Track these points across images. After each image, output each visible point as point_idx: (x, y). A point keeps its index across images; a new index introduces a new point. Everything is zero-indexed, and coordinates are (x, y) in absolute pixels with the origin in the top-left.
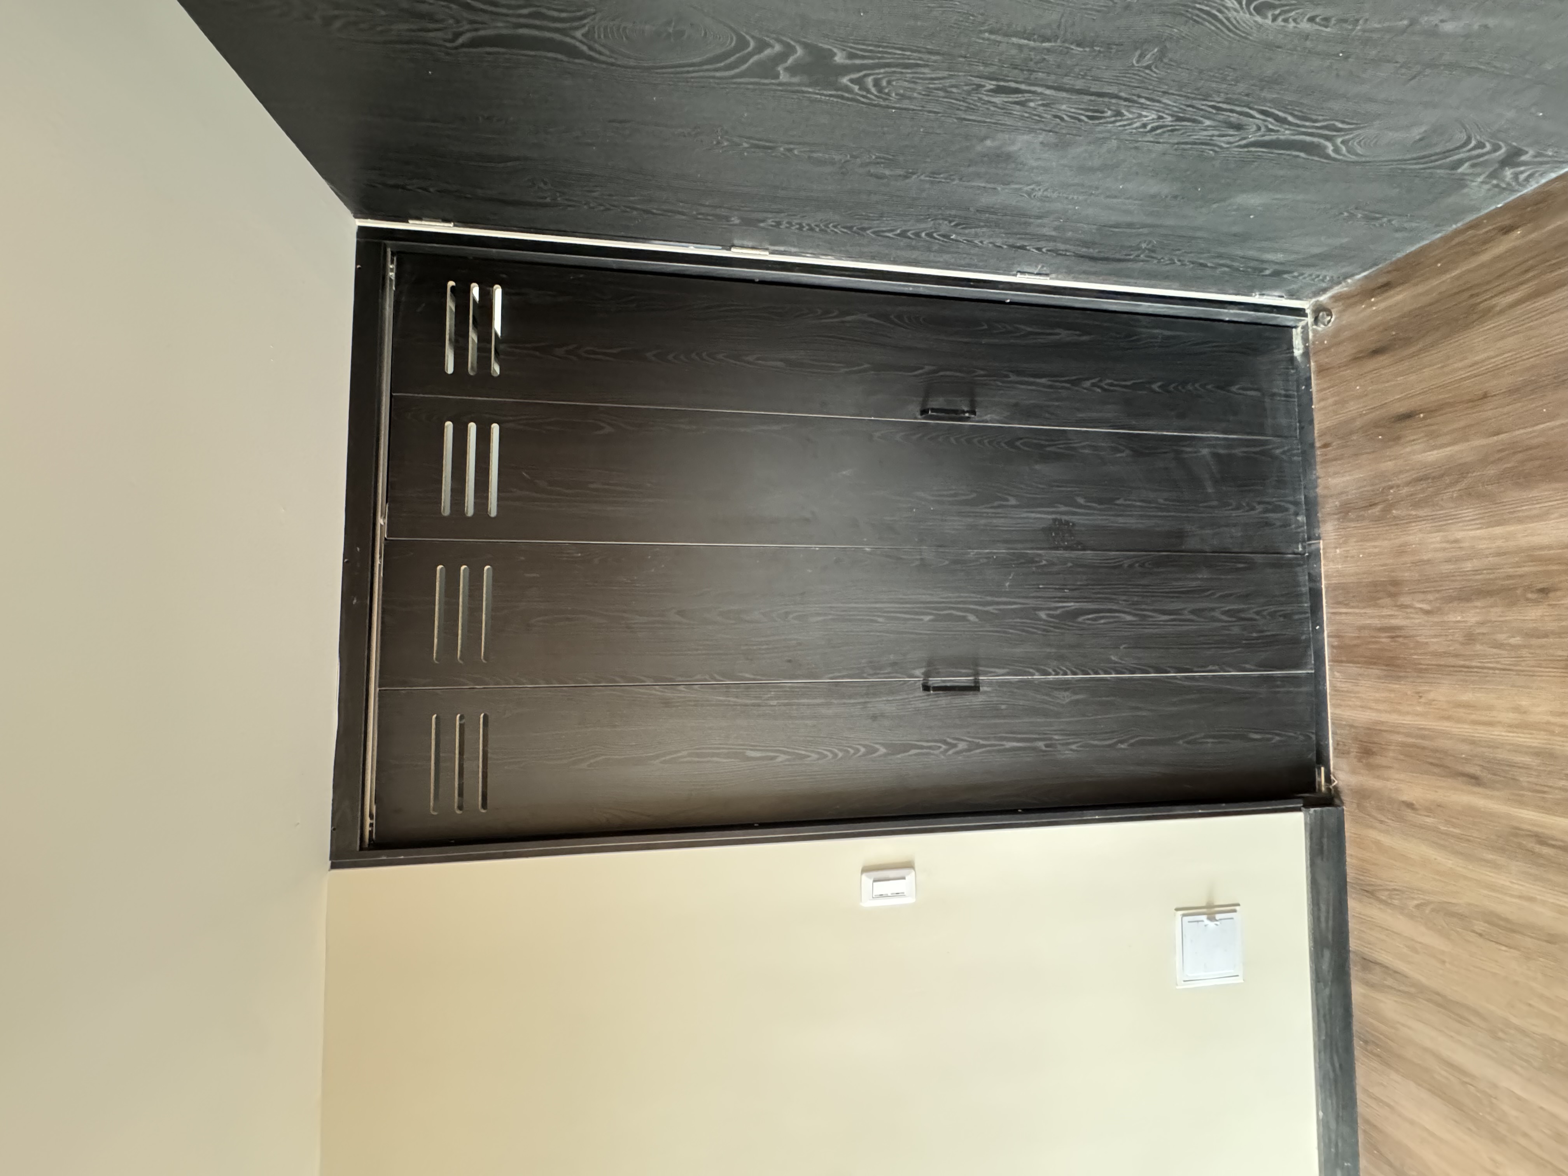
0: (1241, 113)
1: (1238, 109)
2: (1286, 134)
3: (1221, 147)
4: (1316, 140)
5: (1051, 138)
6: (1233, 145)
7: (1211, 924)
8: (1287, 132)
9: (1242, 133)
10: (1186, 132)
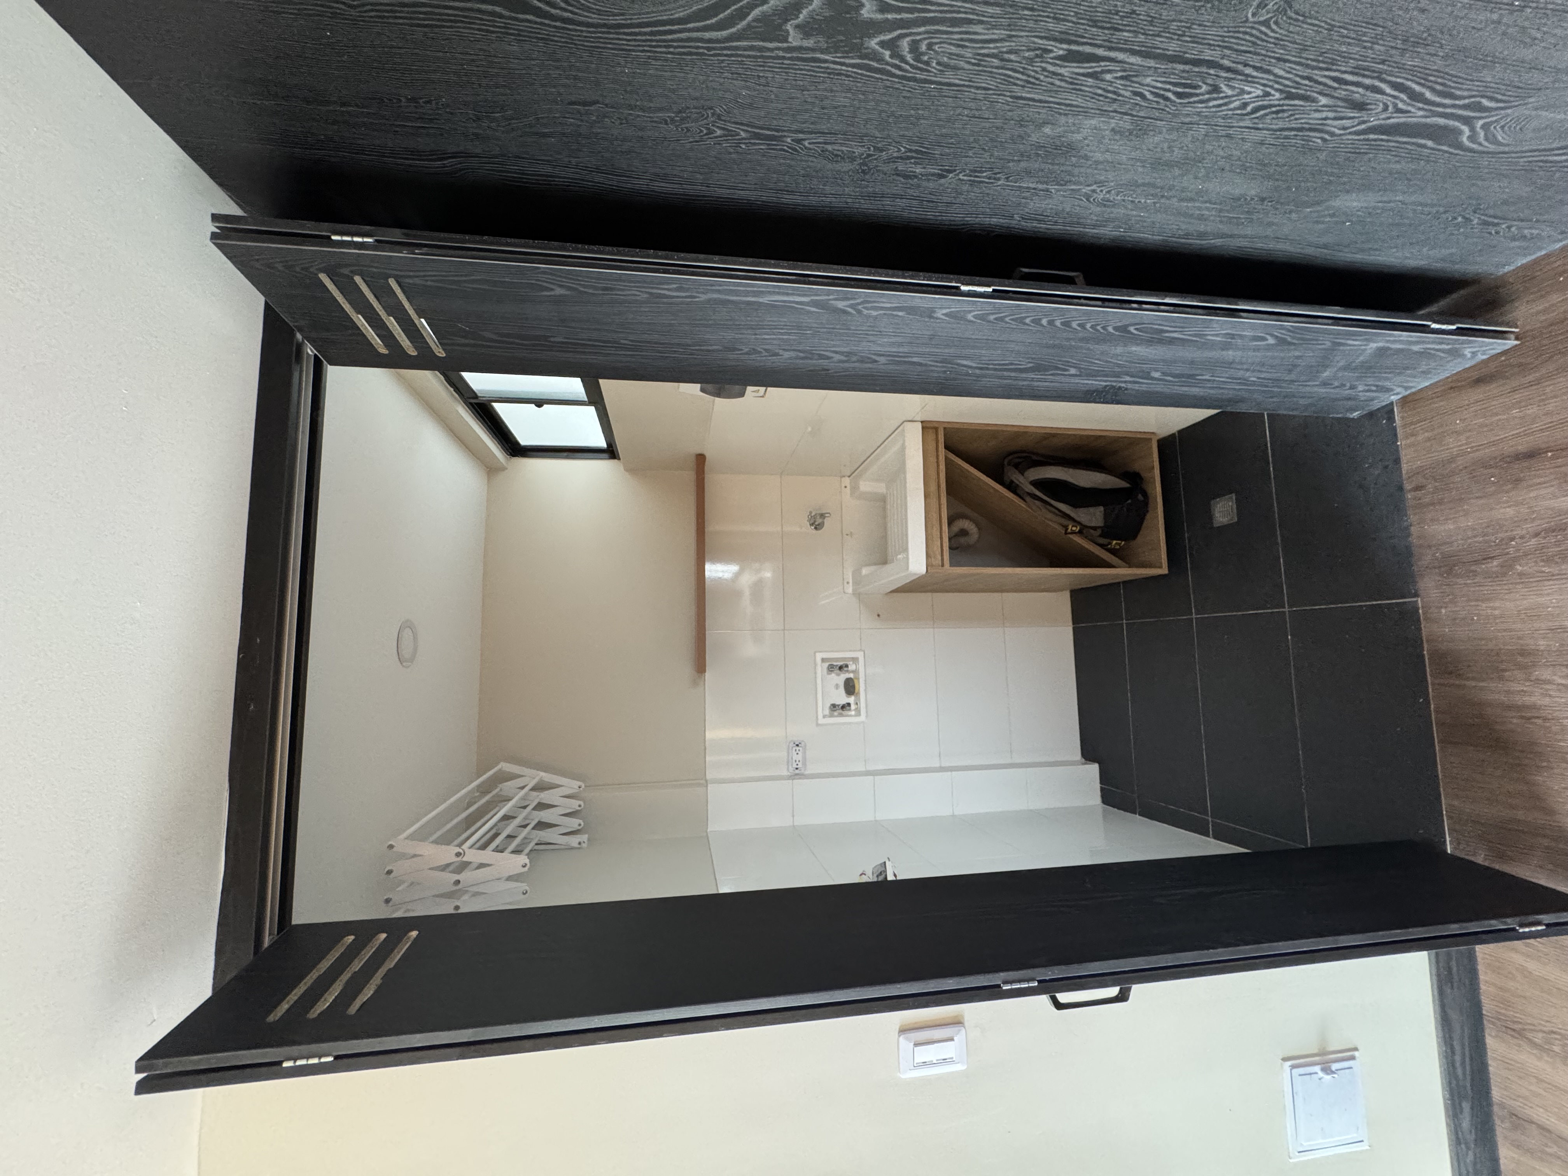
0: (1367, 88)
1: (1367, 81)
2: (1417, 115)
3: (1332, 134)
4: (1451, 123)
5: (1126, 123)
6: (1348, 131)
7: (1328, 1078)
8: (1421, 113)
9: (1364, 115)
10: (1294, 115)
